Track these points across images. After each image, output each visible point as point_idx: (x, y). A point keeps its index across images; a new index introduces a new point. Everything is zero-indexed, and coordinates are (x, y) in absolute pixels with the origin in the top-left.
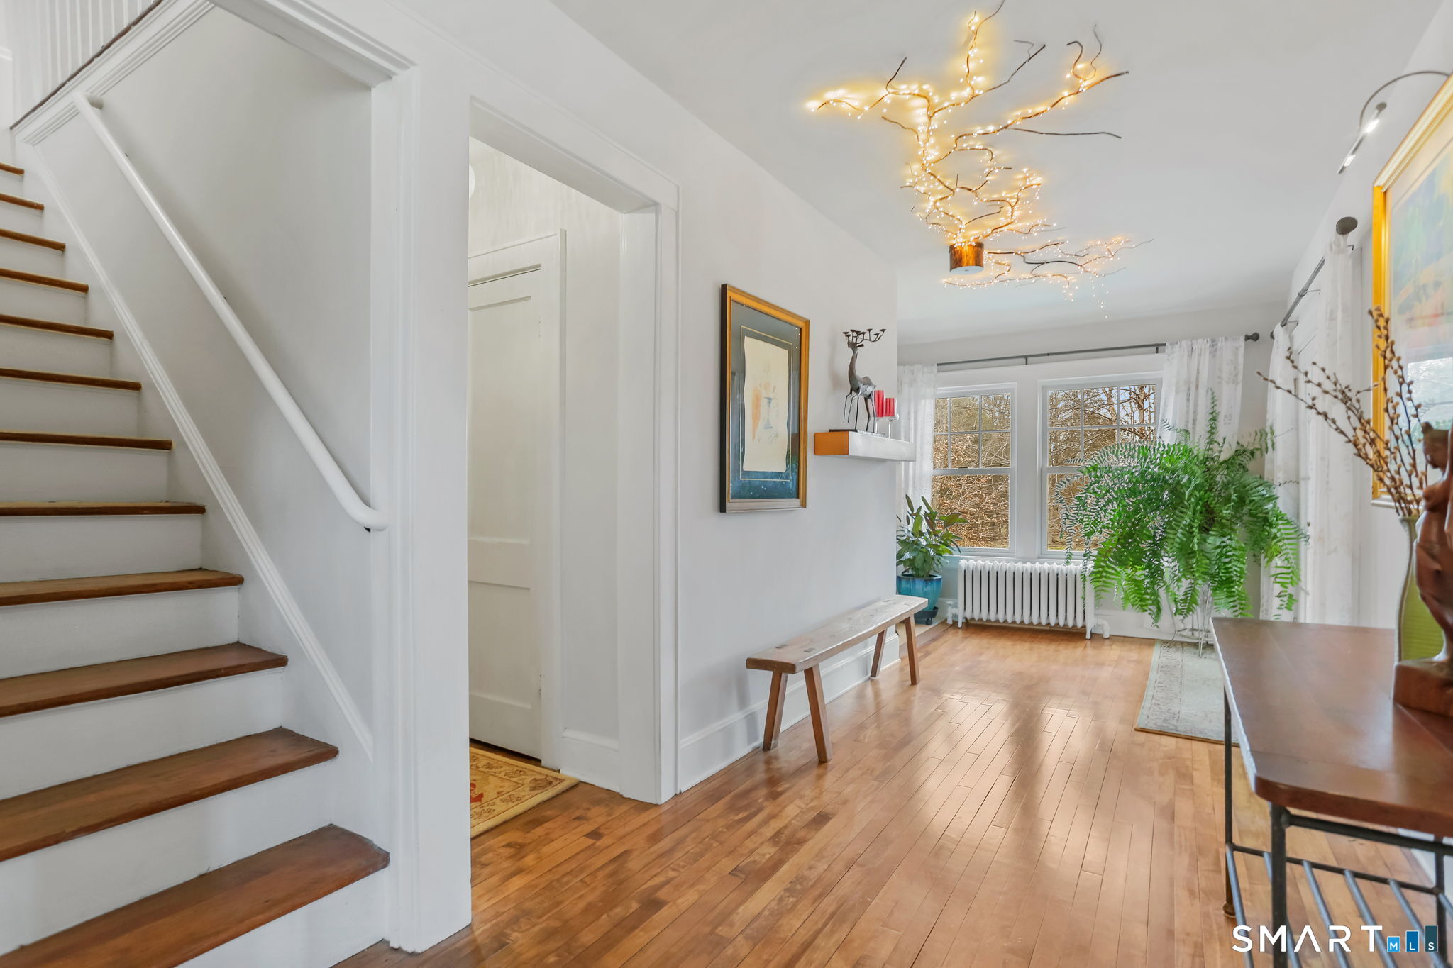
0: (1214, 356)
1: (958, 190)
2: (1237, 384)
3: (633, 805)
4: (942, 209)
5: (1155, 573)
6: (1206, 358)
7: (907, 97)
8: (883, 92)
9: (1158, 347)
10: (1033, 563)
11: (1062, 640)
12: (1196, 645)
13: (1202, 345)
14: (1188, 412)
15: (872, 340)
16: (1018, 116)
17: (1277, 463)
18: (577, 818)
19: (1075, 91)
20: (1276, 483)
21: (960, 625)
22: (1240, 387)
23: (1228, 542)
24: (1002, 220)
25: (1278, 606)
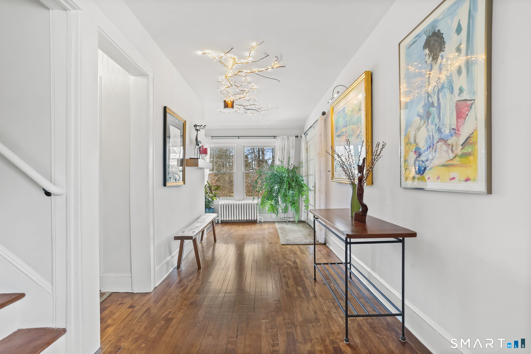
0: (288, 141)
1: (233, 86)
2: (294, 149)
3: (140, 295)
4: (227, 90)
5: (277, 202)
6: (286, 141)
7: (229, 58)
8: (223, 55)
9: (275, 137)
10: (242, 201)
11: (251, 224)
12: (285, 222)
13: (285, 137)
14: (282, 156)
15: (202, 128)
16: (256, 70)
17: (303, 171)
18: (120, 304)
19: (272, 68)
20: (303, 176)
21: (220, 223)
22: (294, 150)
23: (294, 192)
24: (242, 96)
25: (305, 209)
